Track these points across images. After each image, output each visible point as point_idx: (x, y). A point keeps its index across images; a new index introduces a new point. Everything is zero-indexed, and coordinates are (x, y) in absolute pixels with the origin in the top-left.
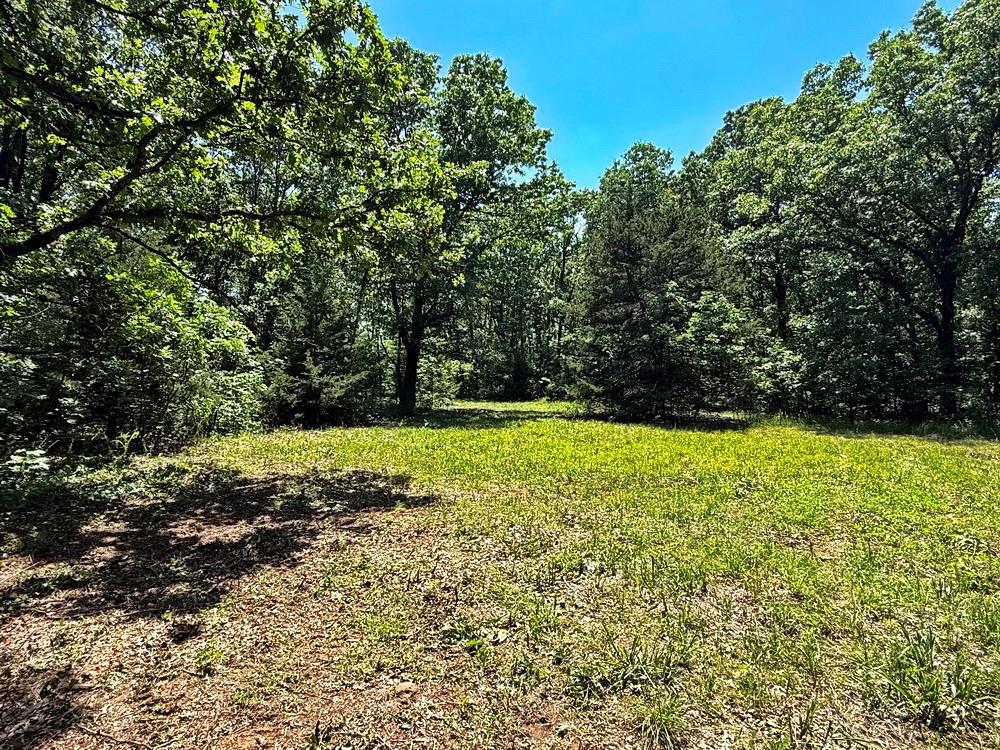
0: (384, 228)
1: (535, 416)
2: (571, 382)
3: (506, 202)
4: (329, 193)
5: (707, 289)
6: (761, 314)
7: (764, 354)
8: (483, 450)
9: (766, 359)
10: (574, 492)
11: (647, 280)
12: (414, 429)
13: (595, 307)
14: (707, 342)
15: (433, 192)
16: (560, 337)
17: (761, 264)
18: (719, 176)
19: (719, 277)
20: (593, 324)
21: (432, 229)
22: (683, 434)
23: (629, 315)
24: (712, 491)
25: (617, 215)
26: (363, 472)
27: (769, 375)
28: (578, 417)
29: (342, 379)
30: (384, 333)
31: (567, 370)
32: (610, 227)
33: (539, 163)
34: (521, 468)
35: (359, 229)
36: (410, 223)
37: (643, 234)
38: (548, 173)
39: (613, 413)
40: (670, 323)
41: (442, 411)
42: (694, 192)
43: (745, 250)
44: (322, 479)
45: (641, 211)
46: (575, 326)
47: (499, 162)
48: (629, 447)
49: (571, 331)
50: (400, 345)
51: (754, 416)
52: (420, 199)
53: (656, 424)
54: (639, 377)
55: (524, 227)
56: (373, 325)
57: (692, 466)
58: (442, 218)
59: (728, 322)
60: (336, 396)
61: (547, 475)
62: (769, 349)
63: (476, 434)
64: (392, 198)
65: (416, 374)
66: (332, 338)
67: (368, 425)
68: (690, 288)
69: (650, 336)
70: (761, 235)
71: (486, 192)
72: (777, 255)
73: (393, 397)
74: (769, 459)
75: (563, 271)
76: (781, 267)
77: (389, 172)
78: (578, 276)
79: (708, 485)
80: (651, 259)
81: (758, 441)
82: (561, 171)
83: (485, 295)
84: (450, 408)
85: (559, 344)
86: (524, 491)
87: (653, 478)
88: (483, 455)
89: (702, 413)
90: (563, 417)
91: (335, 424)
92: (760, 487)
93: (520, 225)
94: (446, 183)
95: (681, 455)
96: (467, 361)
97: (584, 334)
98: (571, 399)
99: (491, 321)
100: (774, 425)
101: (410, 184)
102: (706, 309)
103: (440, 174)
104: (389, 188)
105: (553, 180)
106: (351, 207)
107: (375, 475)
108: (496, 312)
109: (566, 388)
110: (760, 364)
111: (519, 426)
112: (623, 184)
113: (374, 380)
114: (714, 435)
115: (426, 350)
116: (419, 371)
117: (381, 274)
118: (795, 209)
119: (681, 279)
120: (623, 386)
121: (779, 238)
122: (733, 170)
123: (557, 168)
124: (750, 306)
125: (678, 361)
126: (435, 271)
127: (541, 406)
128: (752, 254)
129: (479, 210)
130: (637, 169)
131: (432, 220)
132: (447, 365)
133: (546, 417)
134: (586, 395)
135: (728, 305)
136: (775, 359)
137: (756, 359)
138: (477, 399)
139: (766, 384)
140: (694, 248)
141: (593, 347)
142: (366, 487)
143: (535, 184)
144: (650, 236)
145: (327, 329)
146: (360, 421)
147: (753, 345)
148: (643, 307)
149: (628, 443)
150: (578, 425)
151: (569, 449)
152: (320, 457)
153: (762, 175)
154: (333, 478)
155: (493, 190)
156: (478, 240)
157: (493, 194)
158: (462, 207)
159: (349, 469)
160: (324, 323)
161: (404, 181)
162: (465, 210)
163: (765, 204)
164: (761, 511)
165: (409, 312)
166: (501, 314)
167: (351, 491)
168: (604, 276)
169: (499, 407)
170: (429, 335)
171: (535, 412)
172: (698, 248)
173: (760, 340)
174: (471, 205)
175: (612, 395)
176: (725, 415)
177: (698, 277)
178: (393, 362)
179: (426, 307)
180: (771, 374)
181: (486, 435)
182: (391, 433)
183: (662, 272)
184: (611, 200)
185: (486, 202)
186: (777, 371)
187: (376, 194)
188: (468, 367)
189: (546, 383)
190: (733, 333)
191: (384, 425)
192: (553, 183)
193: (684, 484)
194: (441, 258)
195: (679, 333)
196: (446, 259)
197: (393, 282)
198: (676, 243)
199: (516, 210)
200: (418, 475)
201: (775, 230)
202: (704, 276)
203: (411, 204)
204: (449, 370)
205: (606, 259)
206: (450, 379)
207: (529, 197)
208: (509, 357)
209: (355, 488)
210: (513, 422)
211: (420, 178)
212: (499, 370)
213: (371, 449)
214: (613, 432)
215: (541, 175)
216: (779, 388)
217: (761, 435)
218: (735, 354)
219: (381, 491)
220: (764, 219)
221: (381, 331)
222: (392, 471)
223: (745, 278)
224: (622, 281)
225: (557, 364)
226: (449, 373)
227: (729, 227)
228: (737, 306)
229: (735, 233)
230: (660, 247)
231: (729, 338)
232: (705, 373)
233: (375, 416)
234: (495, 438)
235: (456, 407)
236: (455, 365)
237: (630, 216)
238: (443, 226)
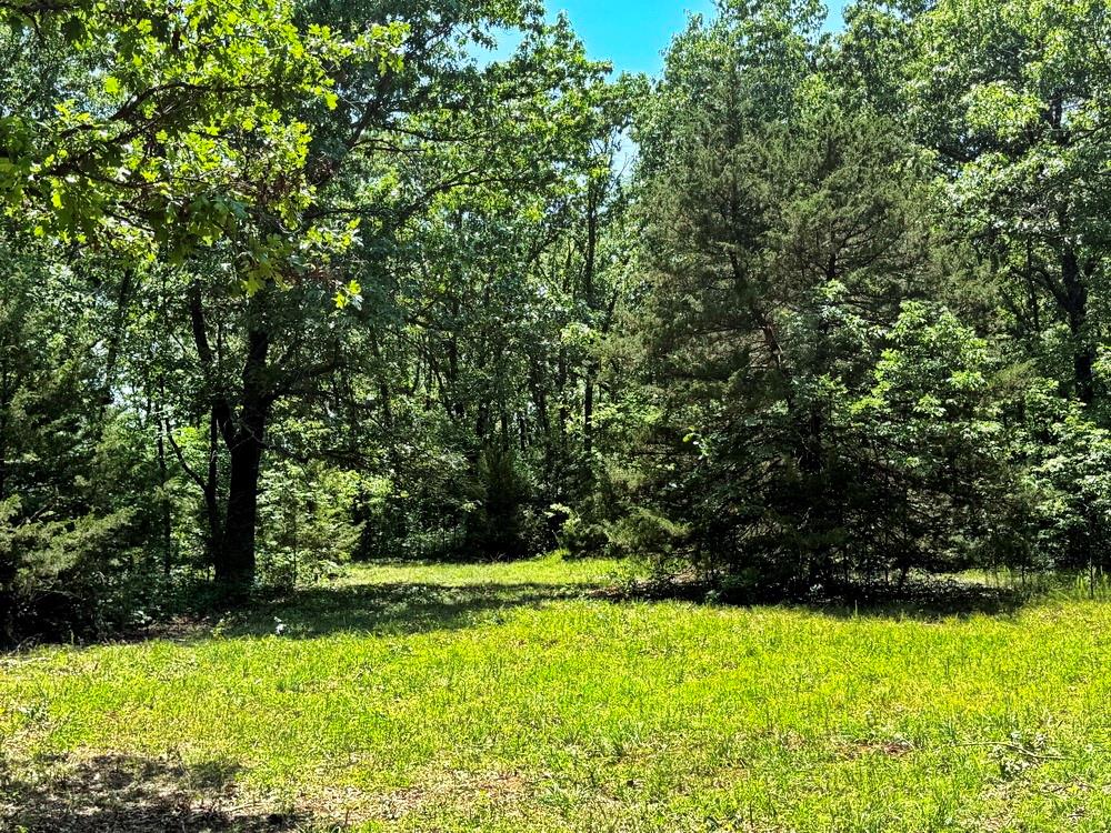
0: (166, 177)
1: (535, 596)
2: (614, 512)
3: (455, 107)
4: (35, 86)
5: (911, 296)
6: (1032, 349)
7: (1046, 438)
8: (415, 686)
9: (1050, 449)
10: (630, 784)
11: (777, 280)
12: (251, 642)
13: (663, 344)
14: (920, 415)
15: (282, 92)
16: (589, 412)
17: (1028, 238)
18: (926, 45)
19: (936, 270)
20: (663, 381)
21: (281, 178)
22: (877, 627)
23: (741, 358)
24: (945, 766)
25: (706, 135)
26: (119, 760)
27: (1060, 485)
28: (636, 594)
29: (71, 528)
30: (177, 414)
31: (607, 488)
32: (691, 163)
33: (529, 20)
34: (506, 729)
35: (101, 179)
36: (229, 163)
37: (765, 176)
38: (549, 42)
39: (714, 583)
40: (834, 376)
41: (319, 593)
42: (873, 81)
43: (994, 206)
44: (17, 785)
45: (758, 125)
46: (622, 385)
47: (437, 18)
48: (751, 662)
49: (614, 398)
50: (214, 438)
51: (1033, 578)
52: (252, 109)
53: (813, 604)
54: (770, 498)
55: (498, 165)
56: (147, 392)
57: (897, 706)
58: (304, 151)
59: (962, 368)
60: (56, 570)
61: (567, 742)
62: (1057, 427)
63: (398, 647)
64: (182, 107)
65: (253, 505)
66: (43, 431)
67: (136, 635)
68: (875, 295)
69: (791, 407)
70: (1024, 173)
71: (407, 85)
72: (1062, 216)
73: (198, 563)
74: (1071, 680)
75: (590, 261)
76: (1073, 242)
77: (176, 47)
78: (625, 272)
79: (933, 754)
80: (786, 231)
81: (1044, 637)
82: (578, 38)
83: (414, 321)
84: (338, 584)
85: (588, 428)
86: (514, 785)
87: (809, 740)
88: (415, 702)
89: (915, 575)
90: (602, 596)
91: (54, 637)
92: (1052, 750)
93: (490, 160)
94: (313, 73)
95: (873, 679)
96: (374, 470)
97: (643, 402)
98: (618, 553)
99: (429, 377)
100: (1076, 598)
101: (226, 75)
102: (910, 341)
103: (297, 50)
104: (175, 83)
105: (560, 57)
106: (85, 127)
107: (149, 767)
108: (442, 358)
109: (605, 528)
110: (1038, 459)
111: (500, 622)
112: (716, 66)
113: (151, 527)
114: (948, 627)
115: (278, 448)
116: (261, 499)
117: (165, 275)
118: (1094, 115)
119: (853, 276)
120: (736, 519)
121: (1062, 180)
122: (956, 31)
123: (568, 30)
124: (1010, 331)
125: (855, 458)
126: (288, 272)
127: (549, 569)
128: (1009, 215)
129: (392, 127)
130: (749, 31)
131: (283, 157)
132: (328, 483)
133: (562, 597)
134: (652, 543)
135: (960, 332)
136: (1071, 448)
137: (1031, 449)
138: (404, 557)
139: (1055, 505)
140: (879, 207)
141: (664, 432)
142: (127, 798)
143: (522, 66)
144: (781, 182)
145: (31, 409)
146: (118, 627)
147: (1021, 418)
148: (772, 342)
149: (751, 653)
150: (636, 612)
151: (617, 675)
152: (14, 728)
153: (1021, 40)
154: (45, 780)
155: (425, 81)
156: (395, 192)
157: (425, 91)
158: (355, 120)
159: (83, 753)
160: (23, 395)
161: (210, 67)
162: (360, 126)
163: (1029, 107)
164: (1059, 810)
165: (233, 363)
166: (454, 361)
167: (90, 811)
168: (681, 272)
169: (454, 577)
170: (285, 413)
171: (535, 586)
172: (888, 205)
173: (1036, 407)
174: (374, 115)
175: (712, 539)
176: (970, 578)
177: (891, 269)
178: (200, 482)
179: (275, 352)
180: (1064, 482)
181: (425, 647)
182: (191, 653)
183: (810, 261)
184: (695, 101)
185: (412, 107)
186: (1076, 475)
187: (145, 95)
188: (379, 485)
189: (562, 517)
190: (975, 393)
191: (177, 636)
192: (561, 65)
193: (879, 752)
194: (304, 245)
195: (853, 395)
196: (314, 247)
197: (194, 291)
198: (838, 196)
199: (477, 126)
200: (259, 761)
201: (1055, 162)
202: (903, 267)
203: (231, 119)
204: (334, 494)
205: (684, 233)
206: (337, 515)
207: (507, 96)
208: (473, 459)
209: (99, 803)
210: (486, 613)
211: (249, 61)
212: (453, 488)
213: (141, 698)
214: (716, 628)
215: (533, 45)
216: (1083, 513)
217: (1050, 624)
218: (983, 438)
219: (163, 807)
220: (1030, 136)
221: (169, 409)
222: (192, 754)
223: (994, 269)
224: (723, 284)
225: (586, 474)
226: (334, 502)
227: (954, 153)
228: (982, 332)
229: (969, 170)
230: (805, 205)
231: (963, 406)
232: (916, 483)
233: (154, 614)
234: (444, 655)
235: (352, 582)
236: (347, 482)
237: (734, 137)
238: (307, 170)
